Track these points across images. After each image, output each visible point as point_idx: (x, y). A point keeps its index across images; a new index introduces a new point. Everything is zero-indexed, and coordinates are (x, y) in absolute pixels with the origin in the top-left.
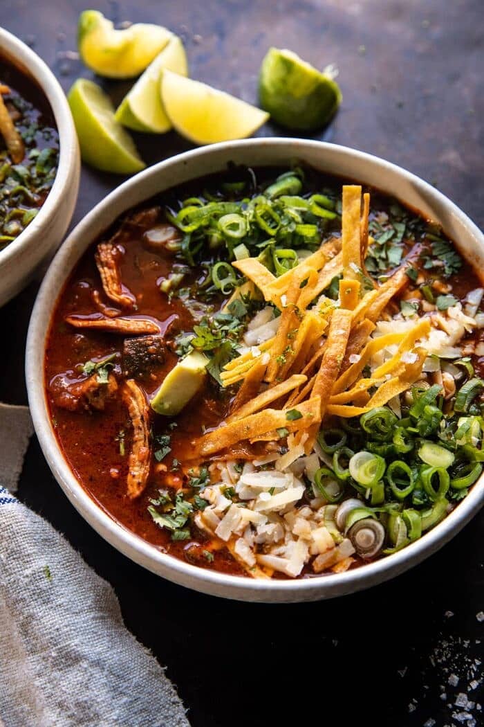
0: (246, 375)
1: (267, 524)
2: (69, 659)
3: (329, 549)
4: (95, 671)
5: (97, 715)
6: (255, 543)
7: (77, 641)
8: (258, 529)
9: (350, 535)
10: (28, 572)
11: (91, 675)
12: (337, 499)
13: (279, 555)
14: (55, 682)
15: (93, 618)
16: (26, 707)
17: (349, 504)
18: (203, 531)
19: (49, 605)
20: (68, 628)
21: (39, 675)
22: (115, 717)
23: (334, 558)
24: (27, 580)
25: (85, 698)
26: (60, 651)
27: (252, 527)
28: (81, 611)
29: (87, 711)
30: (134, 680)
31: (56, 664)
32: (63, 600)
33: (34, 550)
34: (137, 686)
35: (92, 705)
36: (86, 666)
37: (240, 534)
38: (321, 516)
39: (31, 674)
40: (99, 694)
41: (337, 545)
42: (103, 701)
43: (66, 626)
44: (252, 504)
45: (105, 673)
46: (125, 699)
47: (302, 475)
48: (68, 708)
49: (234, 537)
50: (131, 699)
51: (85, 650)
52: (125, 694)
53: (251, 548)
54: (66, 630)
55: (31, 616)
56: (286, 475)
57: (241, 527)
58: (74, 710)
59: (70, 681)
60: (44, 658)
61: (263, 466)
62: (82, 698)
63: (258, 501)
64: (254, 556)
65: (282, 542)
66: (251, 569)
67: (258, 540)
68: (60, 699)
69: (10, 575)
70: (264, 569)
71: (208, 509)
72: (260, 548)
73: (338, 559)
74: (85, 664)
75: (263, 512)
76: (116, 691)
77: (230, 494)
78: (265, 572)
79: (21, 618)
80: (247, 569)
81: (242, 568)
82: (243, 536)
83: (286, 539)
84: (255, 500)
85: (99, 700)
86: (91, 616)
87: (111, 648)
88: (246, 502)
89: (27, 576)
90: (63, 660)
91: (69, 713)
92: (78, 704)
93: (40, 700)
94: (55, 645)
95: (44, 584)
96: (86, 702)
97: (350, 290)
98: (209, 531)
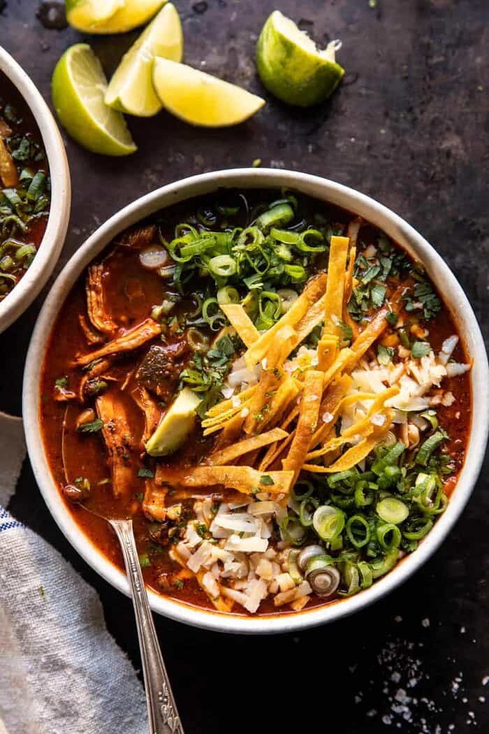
0: (227, 425)
1: (233, 561)
2: (56, 666)
3: (290, 589)
4: (78, 678)
5: (77, 713)
6: (220, 577)
7: (63, 652)
8: (226, 565)
9: (310, 578)
10: (25, 589)
11: (74, 681)
12: (300, 544)
13: (241, 591)
14: (43, 681)
15: (79, 631)
16: (19, 691)
17: (311, 551)
18: (175, 562)
19: (42, 619)
20: (57, 640)
21: (31, 672)
22: (92, 716)
23: (293, 596)
24: (23, 596)
25: (67, 699)
26: (49, 657)
27: (220, 563)
28: (68, 625)
29: (69, 709)
30: (111, 685)
31: (45, 667)
32: (54, 616)
33: (31, 571)
34: (113, 689)
35: (73, 705)
36: (70, 673)
37: (208, 568)
38: (286, 558)
39: (25, 671)
40: (80, 696)
41: (297, 585)
42: (83, 703)
43: (56, 638)
44: (222, 542)
45: (86, 679)
46: (101, 700)
47: (269, 520)
48: (53, 704)
49: (203, 570)
50: (106, 700)
51: (69, 659)
52: (101, 696)
53: (216, 580)
54: (55, 641)
55: (25, 626)
56: (256, 520)
57: (209, 562)
58: (57, 706)
59: (56, 683)
60: (35, 660)
61: (237, 509)
62: (64, 698)
63: (228, 541)
64: (218, 588)
65: (245, 578)
66: (216, 599)
67: (224, 574)
68: (46, 695)
69: (9, 590)
70: (226, 601)
71: (181, 543)
72: (225, 582)
73: (296, 597)
74: (69, 672)
75: (232, 552)
76: (95, 694)
77: (203, 532)
78: (227, 604)
79: (17, 625)
80: (212, 599)
81: (207, 597)
82: (210, 570)
83: (249, 577)
84: (227, 539)
85: (79, 702)
86: (77, 629)
87: (92, 657)
88: (217, 541)
89: (23, 593)
90: (51, 665)
91: (54, 707)
92: (61, 702)
93: (30, 692)
94: (45, 653)
95: (38, 600)
96: (68, 702)
97: (327, 350)
98: (181, 562)
